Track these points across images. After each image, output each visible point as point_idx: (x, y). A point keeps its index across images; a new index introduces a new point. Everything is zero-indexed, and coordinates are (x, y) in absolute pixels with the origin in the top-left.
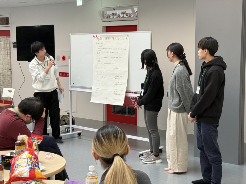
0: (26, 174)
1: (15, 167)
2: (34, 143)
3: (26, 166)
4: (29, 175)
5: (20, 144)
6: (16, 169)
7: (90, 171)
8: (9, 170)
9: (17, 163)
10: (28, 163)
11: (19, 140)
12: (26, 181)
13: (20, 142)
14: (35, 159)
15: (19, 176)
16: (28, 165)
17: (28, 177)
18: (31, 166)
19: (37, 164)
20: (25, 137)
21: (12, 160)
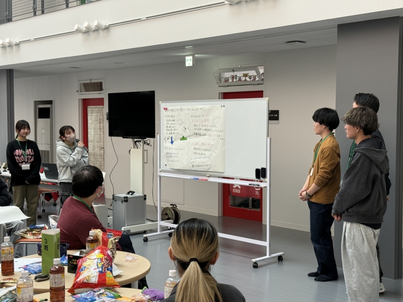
0: (94, 280)
1: (82, 270)
2: (110, 240)
3: (95, 269)
4: (98, 281)
5: (92, 241)
6: (82, 272)
7: (170, 277)
8: (75, 273)
9: (85, 264)
10: (97, 265)
11: (91, 236)
12: (94, 288)
13: (92, 238)
14: (107, 260)
15: (85, 281)
16: (98, 268)
17: (96, 282)
18: (101, 270)
19: (110, 267)
20: (99, 232)
21: (79, 261)
